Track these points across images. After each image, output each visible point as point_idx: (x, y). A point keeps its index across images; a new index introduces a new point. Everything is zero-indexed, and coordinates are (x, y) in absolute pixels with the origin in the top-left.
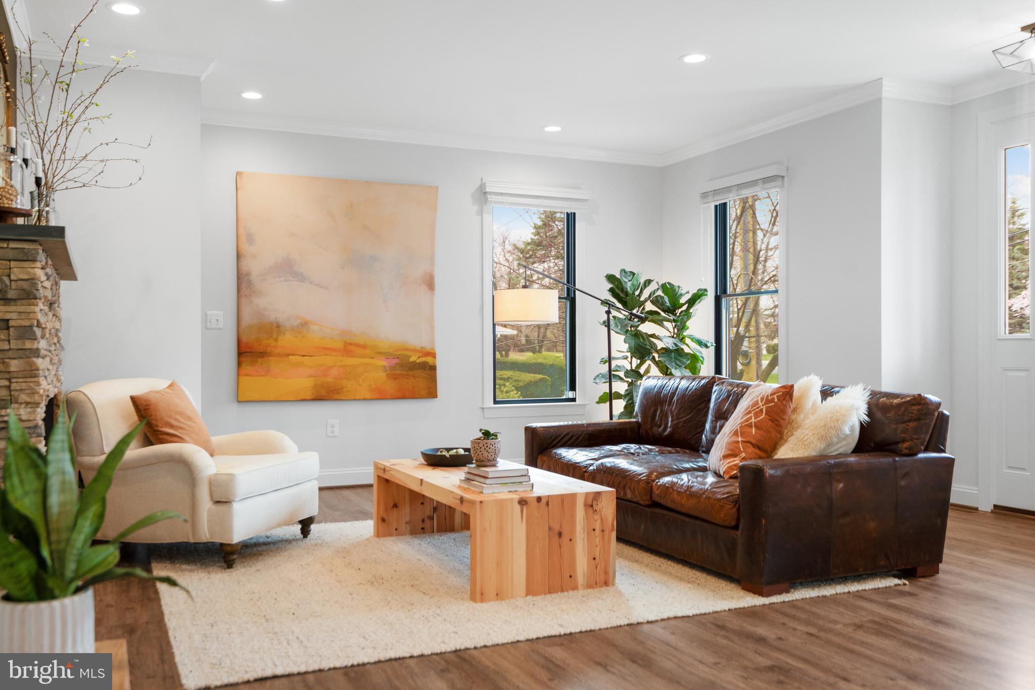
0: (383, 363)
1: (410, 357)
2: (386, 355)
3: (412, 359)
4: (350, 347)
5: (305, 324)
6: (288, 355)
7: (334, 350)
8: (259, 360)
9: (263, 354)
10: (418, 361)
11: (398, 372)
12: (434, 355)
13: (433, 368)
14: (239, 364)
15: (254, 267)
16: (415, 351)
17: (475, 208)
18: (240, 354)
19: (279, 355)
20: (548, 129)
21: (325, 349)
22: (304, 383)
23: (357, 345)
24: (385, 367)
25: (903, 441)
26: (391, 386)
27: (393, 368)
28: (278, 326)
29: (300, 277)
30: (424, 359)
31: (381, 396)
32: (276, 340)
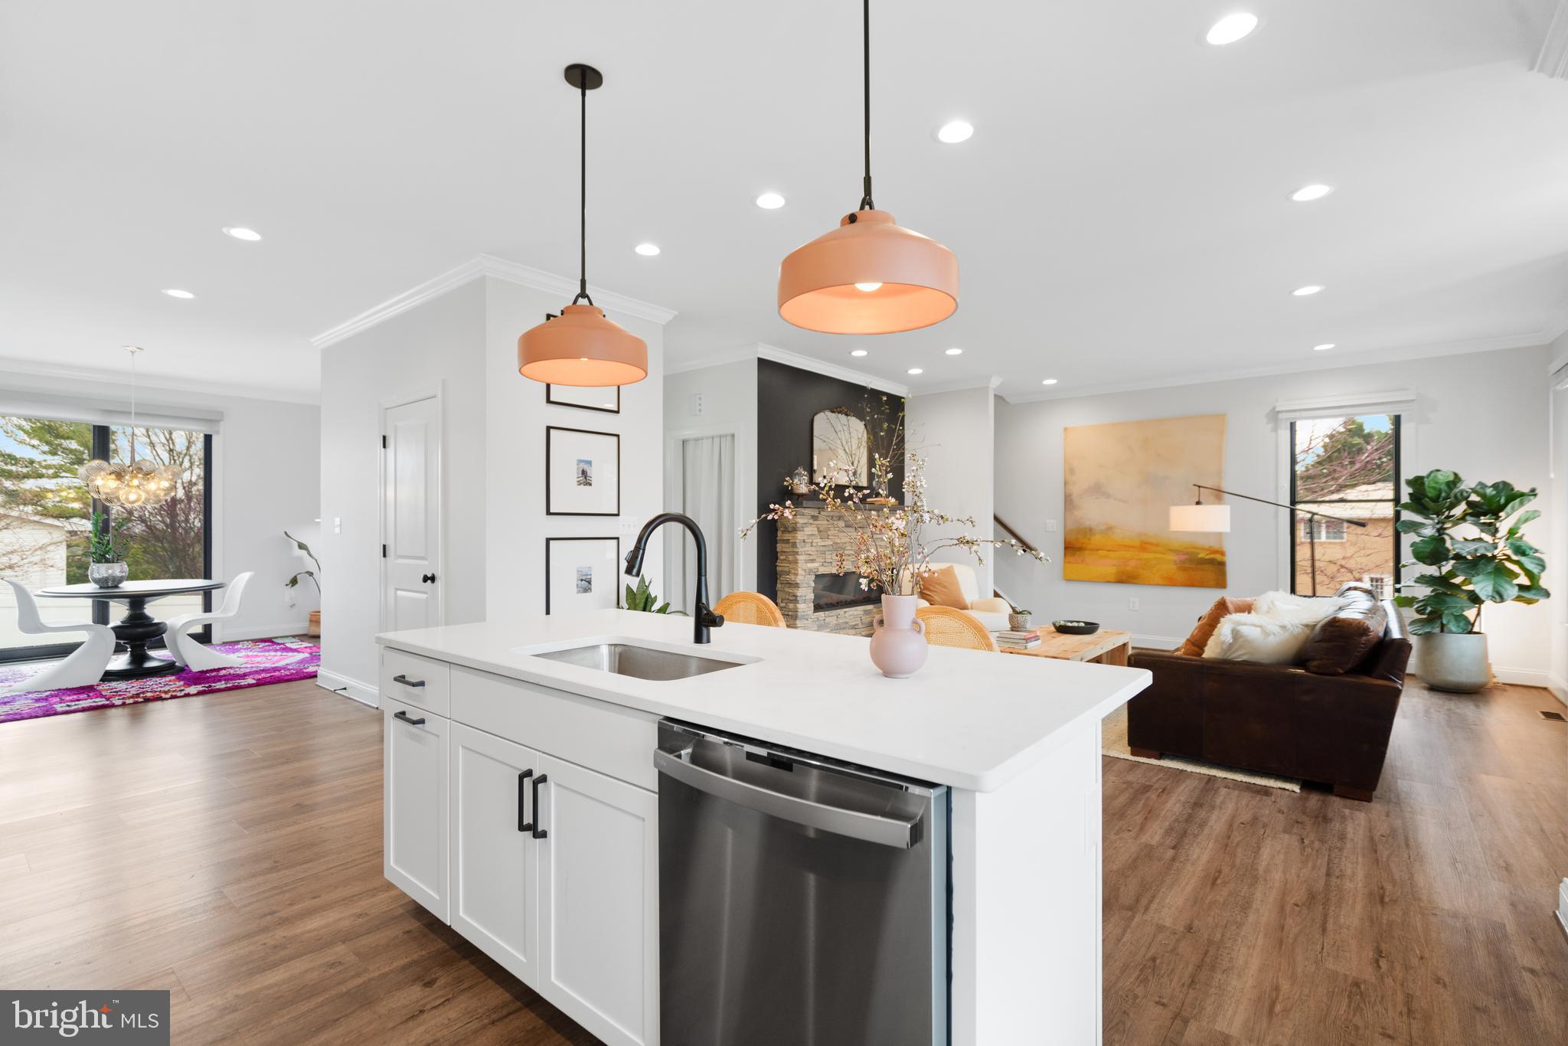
0: (1173, 557)
1: (1198, 554)
2: (1177, 552)
3: (1201, 555)
4: (1144, 546)
5: (1110, 528)
6: (1098, 550)
7: (1133, 547)
8: (1077, 553)
9: (1080, 549)
10: (1206, 557)
11: (1188, 566)
12: (1223, 553)
13: (1222, 564)
14: (1065, 555)
15: (1075, 490)
16: (1203, 549)
17: (1270, 426)
18: (1065, 548)
19: (1091, 550)
20: (1318, 348)
21: (1125, 546)
22: (1110, 570)
23: (1151, 544)
24: (1175, 561)
25: (1313, 659)
26: (1181, 576)
27: (1183, 562)
28: (1091, 530)
29: (1108, 496)
30: (1212, 556)
31: (1171, 582)
32: (1089, 539)
